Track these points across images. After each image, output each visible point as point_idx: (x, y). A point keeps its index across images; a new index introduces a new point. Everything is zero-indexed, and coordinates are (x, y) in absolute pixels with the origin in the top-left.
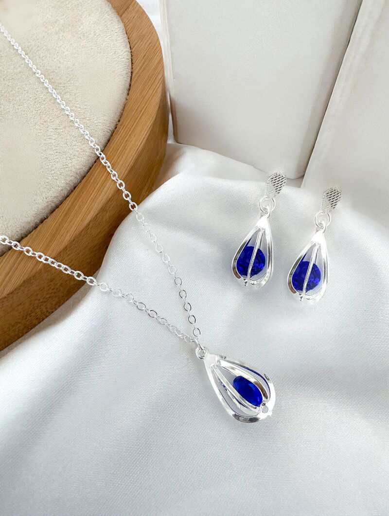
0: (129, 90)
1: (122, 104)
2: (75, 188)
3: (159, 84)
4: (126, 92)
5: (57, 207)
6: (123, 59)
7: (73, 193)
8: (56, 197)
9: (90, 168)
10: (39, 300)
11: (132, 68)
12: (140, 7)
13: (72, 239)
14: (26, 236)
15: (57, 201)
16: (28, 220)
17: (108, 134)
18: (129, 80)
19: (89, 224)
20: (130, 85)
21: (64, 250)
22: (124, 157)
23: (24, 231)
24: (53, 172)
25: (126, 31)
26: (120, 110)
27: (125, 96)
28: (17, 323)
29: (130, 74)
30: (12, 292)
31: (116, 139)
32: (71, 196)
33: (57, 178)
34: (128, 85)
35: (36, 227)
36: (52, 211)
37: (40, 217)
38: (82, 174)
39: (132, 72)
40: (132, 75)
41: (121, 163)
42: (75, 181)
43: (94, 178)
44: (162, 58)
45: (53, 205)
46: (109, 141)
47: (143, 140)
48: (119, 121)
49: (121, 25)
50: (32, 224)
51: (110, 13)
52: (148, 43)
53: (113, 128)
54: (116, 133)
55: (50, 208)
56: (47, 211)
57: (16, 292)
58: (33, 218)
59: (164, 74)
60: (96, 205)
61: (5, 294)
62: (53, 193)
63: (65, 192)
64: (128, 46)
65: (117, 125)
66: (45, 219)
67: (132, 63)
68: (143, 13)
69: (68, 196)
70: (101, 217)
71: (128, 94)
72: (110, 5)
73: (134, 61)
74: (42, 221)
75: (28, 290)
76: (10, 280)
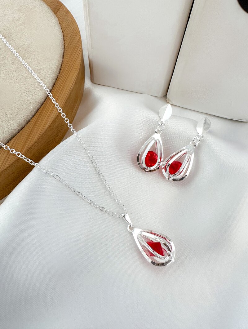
0: (63, 56)
1: (60, 64)
2: (38, 111)
3: (80, 52)
4: (62, 57)
5: (29, 121)
6: (59, 39)
7: (37, 113)
8: (29, 116)
9: (45, 100)
10: (22, 171)
11: (64, 43)
12: (66, 8)
13: (39, 137)
14: (14, 137)
15: (29, 118)
16: (14, 128)
17: (54, 81)
18: (63, 50)
19: (47, 130)
20: (64, 53)
21: (35, 143)
22: (63, 93)
23: (13, 134)
24: (26, 102)
25: (60, 22)
26: (59, 67)
27: (61, 59)
28: (10, 184)
29: (63, 46)
30: (9, 166)
31: (58, 84)
32: (36, 115)
33: (28, 105)
34: (63, 53)
35: (19, 132)
36: (27, 123)
37: (21, 127)
38: (42, 103)
39: (64, 46)
40: (64, 47)
41: (62, 96)
42: (38, 107)
43: (48, 104)
44: (80, 38)
45: (27, 120)
46: (54, 84)
47: (73, 83)
48: (59, 73)
49: (57, 19)
50: (17, 131)
51: (50, 12)
52: (72, 29)
53: (56, 77)
54: (58, 80)
55: (26, 121)
56: (24, 123)
57: (11, 166)
58: (17, 128)
59: (82, 47)
60: (50, 119)
61: (5, 167)
62: (27, 113)
63: (33, 113)
64: (61, 31)
65: (58, 75)
66: (24, 127)
67: (64, 41)
68: (68, 12)
69: (35, 115)
70: (53, 125)
71: (63, 58)
72: (50, 8)
73: (65, 40)
74: (22, 129)
75: (17, 166)
76: (7, 160)
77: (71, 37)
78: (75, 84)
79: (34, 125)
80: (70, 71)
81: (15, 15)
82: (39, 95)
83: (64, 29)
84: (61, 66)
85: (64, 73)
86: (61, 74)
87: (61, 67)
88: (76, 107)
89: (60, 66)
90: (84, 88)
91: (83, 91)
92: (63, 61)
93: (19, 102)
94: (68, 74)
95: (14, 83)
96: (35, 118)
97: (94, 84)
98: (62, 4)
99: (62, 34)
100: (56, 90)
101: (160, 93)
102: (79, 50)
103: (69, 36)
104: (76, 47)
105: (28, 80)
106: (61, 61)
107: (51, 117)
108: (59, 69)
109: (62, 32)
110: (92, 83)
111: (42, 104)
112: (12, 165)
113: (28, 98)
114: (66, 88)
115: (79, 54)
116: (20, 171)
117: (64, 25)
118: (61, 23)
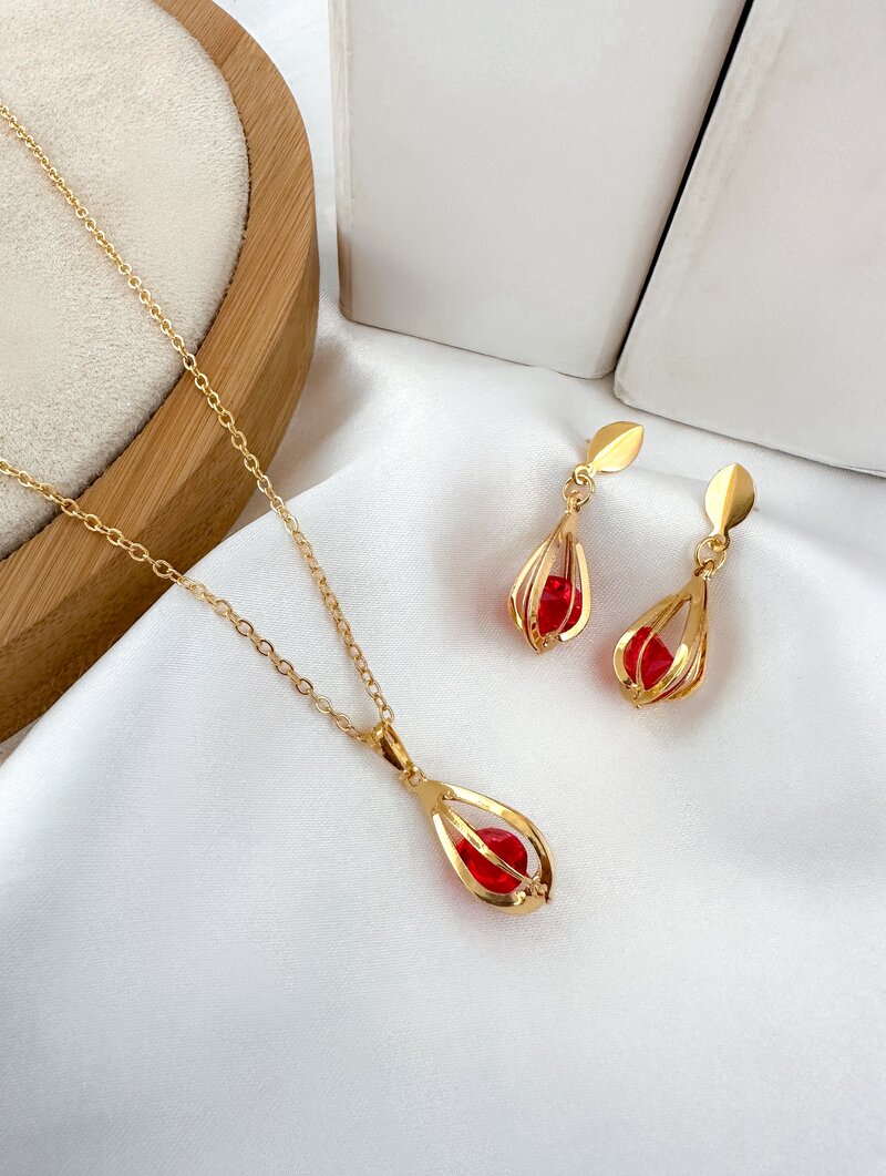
77: (276, 150)
78: (290, 321)
79: (138, 468)
80: (270, 275)
81: (71, 65)
82: (156, 358)
83: (252, 122)
84: (239, 255)
85: (250, 281)
86: (239, 285)
87: (238, 260)
88: (286, 407)
89: (235, 255)
90: (317, 339)
91: (313, 348)
92: (243, 238)
93: (83, 383)
94: (263, 288)
95: (64, 311)
96: (141, 442)
97: (350, 324)
98: (245, 32)
99: (244, 139)
100: (218, 341)
101: (592, 365)
102: (302, 199)
103: (268, 148)
104: (292, 189)
105: (118, 301)
106: (240, 239)
107: (199, 442)
108: (229, 268)
109: (241, 131)
110: (344, 321)
111: (168, 395)
112: (51, 614)
113: (118, 371)
114: (254, 337)
115: (302, 215)
116: (82, 636)
117: (251, 107)
118: (238, 101)
